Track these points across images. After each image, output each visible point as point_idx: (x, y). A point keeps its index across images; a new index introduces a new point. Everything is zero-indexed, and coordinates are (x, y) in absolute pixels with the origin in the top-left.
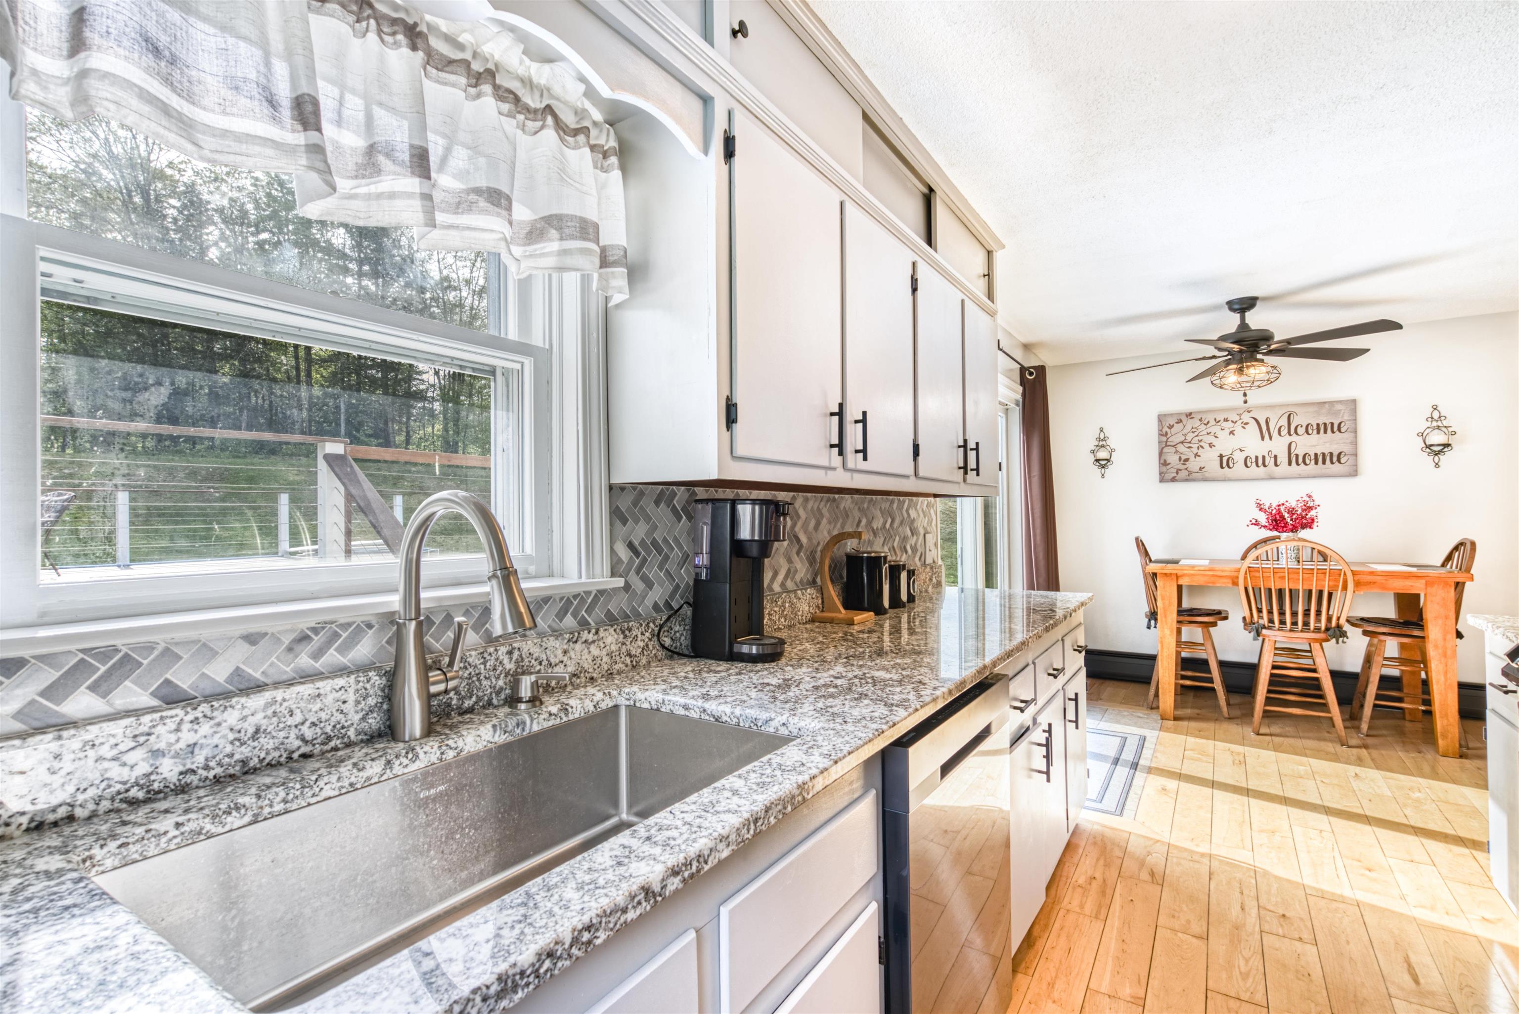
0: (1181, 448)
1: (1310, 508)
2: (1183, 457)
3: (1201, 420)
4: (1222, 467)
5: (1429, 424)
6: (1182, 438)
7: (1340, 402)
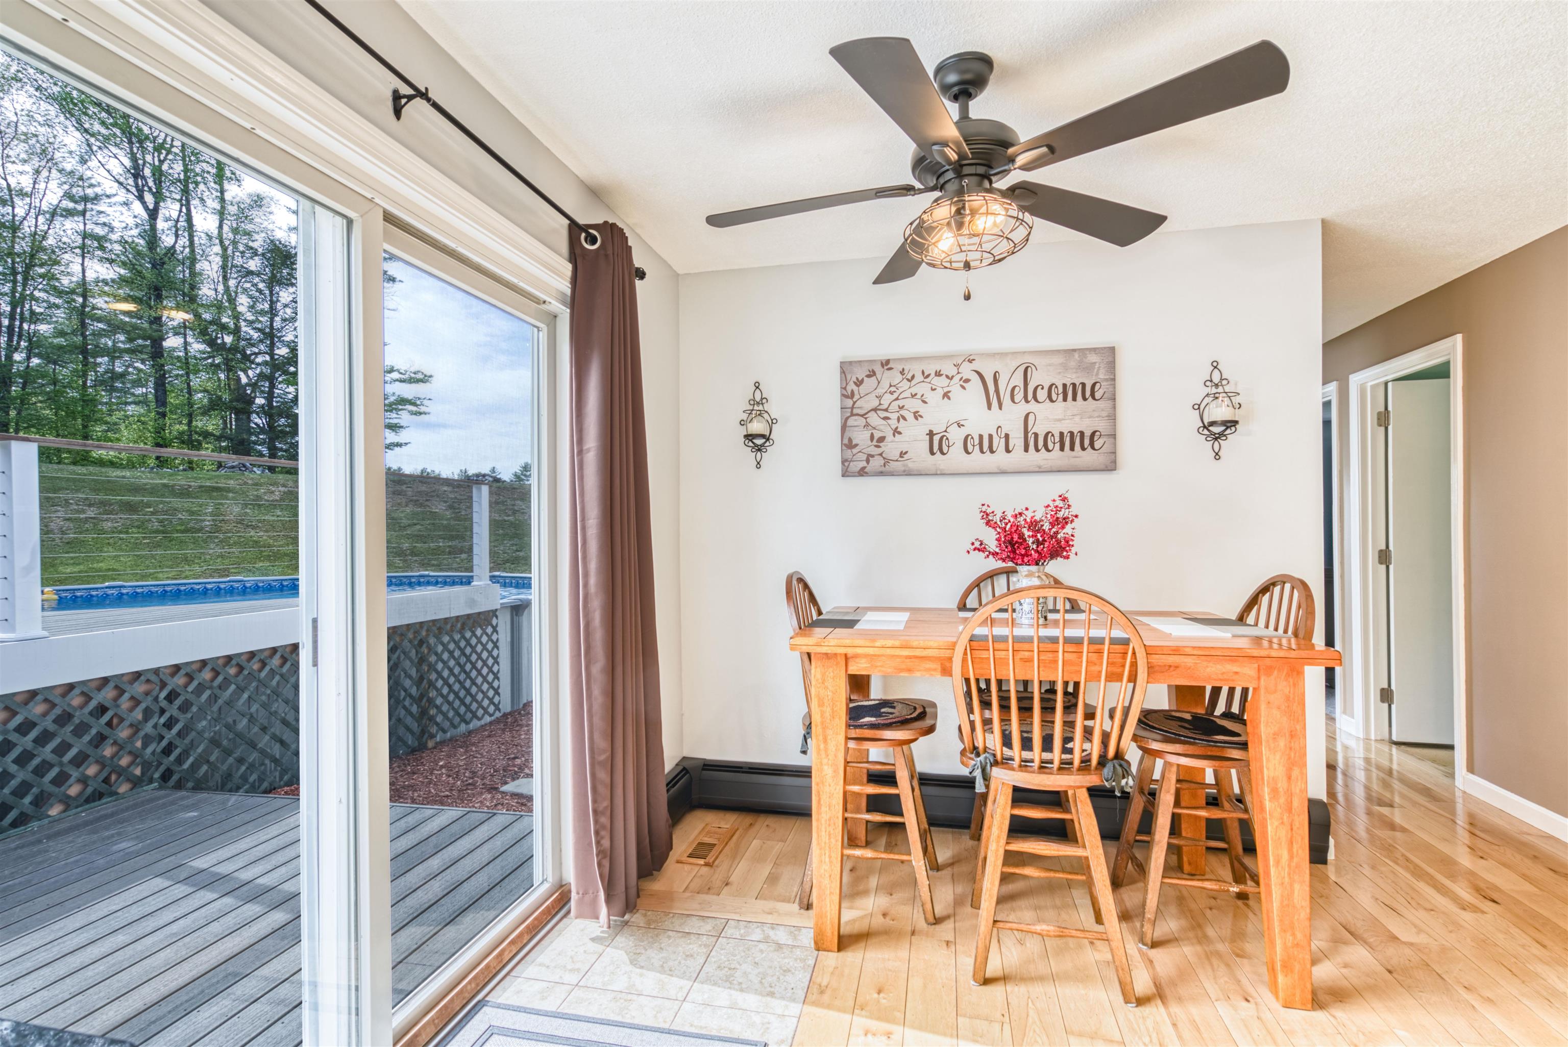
0: (874, 419)
1: (1066, 521)
2: (877, 435)
3: (902, 373)
4: (932, 453)
5: (1208, 390)
6: (875, 403)
7: (1094, 350)
